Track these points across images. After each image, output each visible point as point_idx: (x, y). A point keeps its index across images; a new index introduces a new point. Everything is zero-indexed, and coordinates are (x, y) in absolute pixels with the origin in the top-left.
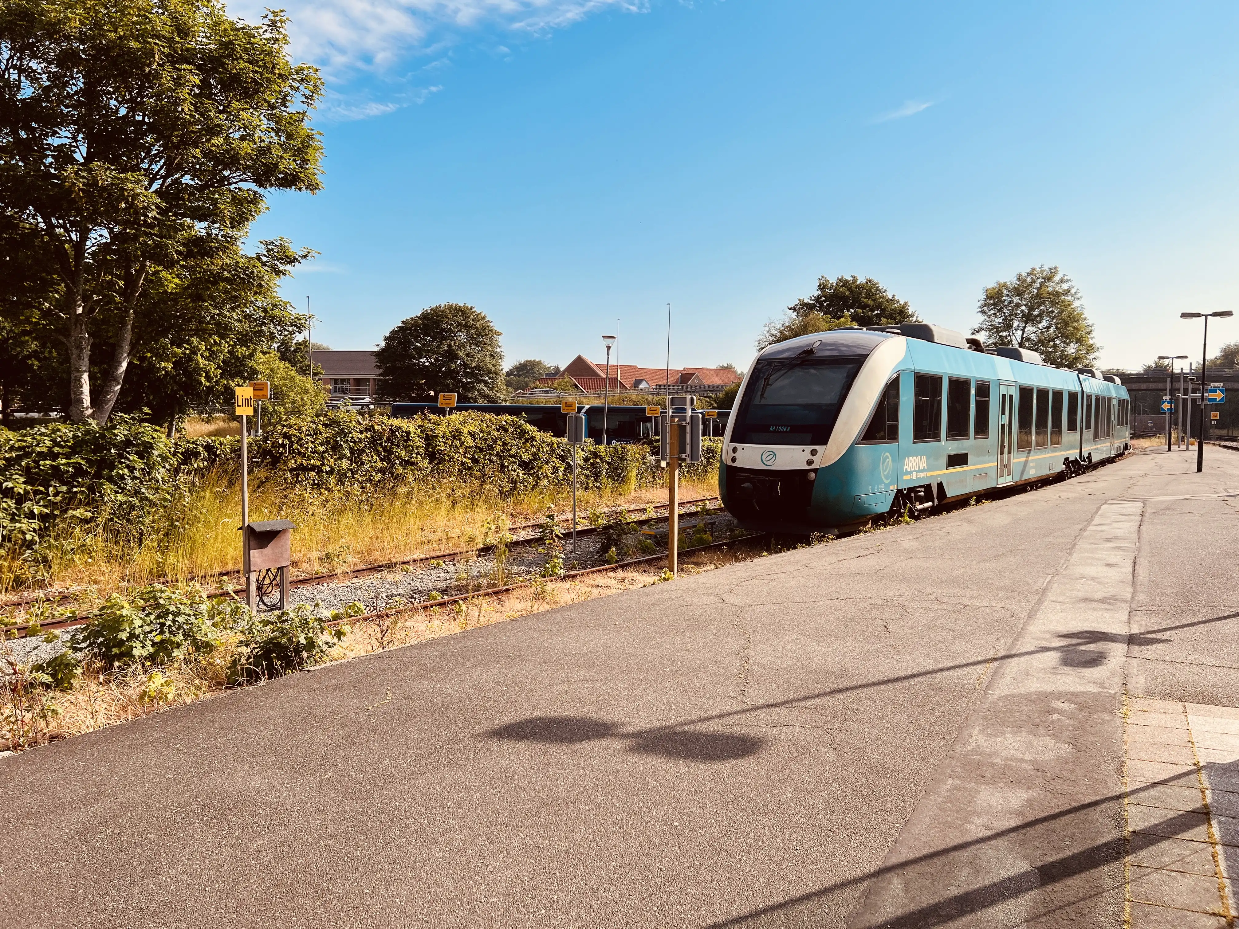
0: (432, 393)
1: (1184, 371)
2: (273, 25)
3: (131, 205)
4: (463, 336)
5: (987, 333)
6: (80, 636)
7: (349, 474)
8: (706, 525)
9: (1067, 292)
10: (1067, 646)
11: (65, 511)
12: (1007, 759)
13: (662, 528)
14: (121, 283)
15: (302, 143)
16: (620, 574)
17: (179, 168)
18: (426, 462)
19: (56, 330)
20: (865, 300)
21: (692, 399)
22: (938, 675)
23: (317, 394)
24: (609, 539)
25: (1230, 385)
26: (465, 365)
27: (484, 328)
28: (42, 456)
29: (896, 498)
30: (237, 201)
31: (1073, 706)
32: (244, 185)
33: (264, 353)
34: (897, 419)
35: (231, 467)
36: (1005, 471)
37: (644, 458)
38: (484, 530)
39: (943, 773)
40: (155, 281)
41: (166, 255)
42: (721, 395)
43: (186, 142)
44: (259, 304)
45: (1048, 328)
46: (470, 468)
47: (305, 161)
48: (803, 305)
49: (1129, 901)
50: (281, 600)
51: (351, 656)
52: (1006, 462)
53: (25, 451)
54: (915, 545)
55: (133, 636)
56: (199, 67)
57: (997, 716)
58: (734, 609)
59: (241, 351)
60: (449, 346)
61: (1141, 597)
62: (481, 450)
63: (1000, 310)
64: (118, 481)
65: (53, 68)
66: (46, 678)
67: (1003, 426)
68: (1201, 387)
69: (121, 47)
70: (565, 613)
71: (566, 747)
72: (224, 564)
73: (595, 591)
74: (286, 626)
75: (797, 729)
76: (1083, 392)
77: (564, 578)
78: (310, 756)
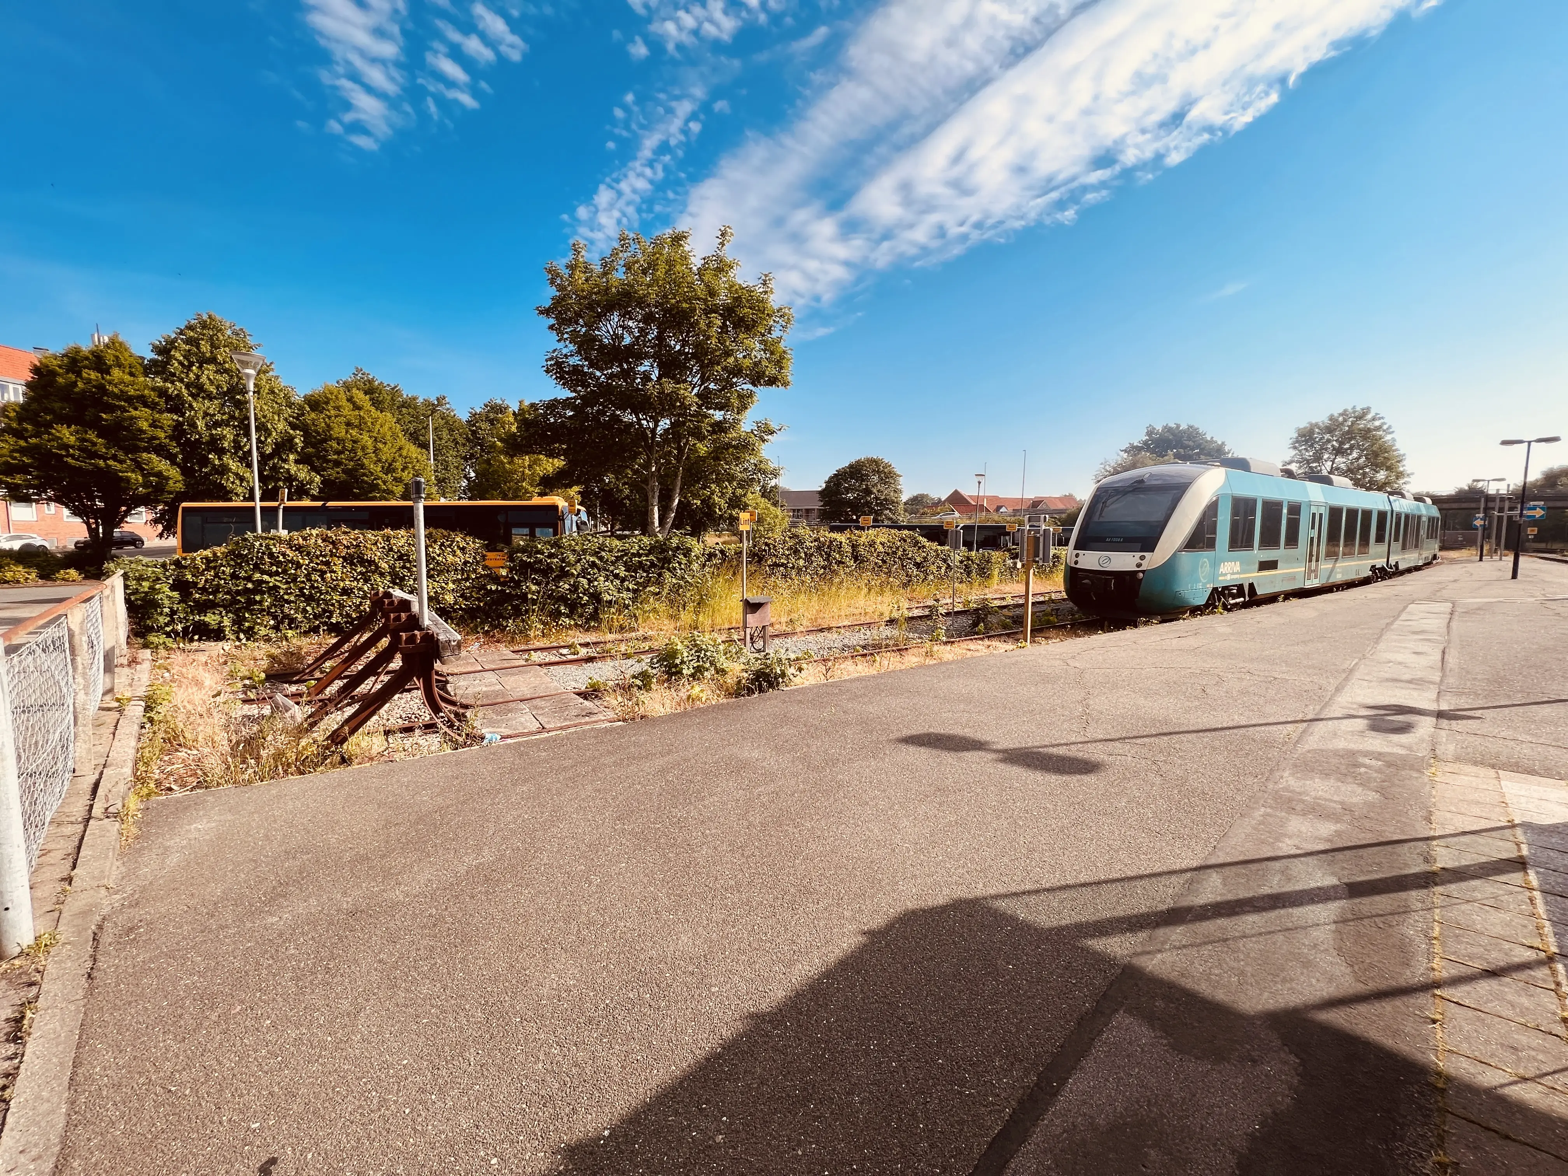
0: (855, 517)
1: (1501, 492)
2: (764, 283)
3: (682, 404)
4: (876, 478)
5: (1298, 465)
6: (655, 660)
7: (804, 569)
8: (1052, 610)
9: (1378, 428)
10: (1375, 715)
11: (645, 587)
12: (1315, 798)
13: (1018, 611)
14: (675, 452)
15: (780, 356)
16: (987, 642)
17: (708, 379)
18: (852, 562)
19: (641, 481)
20: (1186, 442)
21: (1045, 517)
22: (1251, 729)
23: (783, 519)
24: (978, 617)
25: (1551, 504)
26: (877, 498)
27: (890, 473)
28: (634, 555)
29: (1212, 594)
30: (741, 397)
31: (1380, 763)
32: (745, 387)
33: (752, 493)
34: (1215, 533)
35: (735, 563)
36: (1313, 575)
37: (1004, 561)
38: (890, 608)
39: (1256, 803)
40: (694, 450)
41: (701, 433)
42: (1064, 516)
43: (712, 363)
44: (752, 461)
45: (1358, 459)
46: (880, 567)
47: (781, 368)
48: (1133, 447)
49: (1439, 922)
50: (764, 646)
51: (807, 684)
52: (1313, 568)
53: (625, 553)
54: (1229, 630)
55: (682, 662)
56: (721, 315)
57: (1306, 765)
58: (1077, 670)
59: (739, 491)
60: (867, 485)
61: (1451, 680)
62: (888, 554)
63: (1312, 446)
64: (672, 571)
65: (641, 325)
66: (638, 682)
67: (1312, 539)
68: (1519, 506)
69: (678, 308)
70: (948, 666)
71: (952, 754)
72: (731, 623)
73: (969, 653)
74: (769, 662)
75: (1130, 758)
76: (1392, 511)
77: (946, 643)
78: (787, 741)
